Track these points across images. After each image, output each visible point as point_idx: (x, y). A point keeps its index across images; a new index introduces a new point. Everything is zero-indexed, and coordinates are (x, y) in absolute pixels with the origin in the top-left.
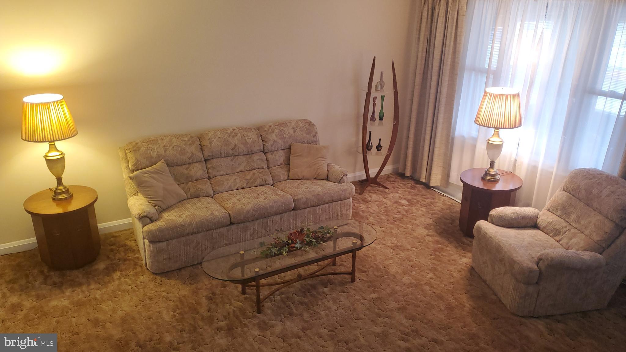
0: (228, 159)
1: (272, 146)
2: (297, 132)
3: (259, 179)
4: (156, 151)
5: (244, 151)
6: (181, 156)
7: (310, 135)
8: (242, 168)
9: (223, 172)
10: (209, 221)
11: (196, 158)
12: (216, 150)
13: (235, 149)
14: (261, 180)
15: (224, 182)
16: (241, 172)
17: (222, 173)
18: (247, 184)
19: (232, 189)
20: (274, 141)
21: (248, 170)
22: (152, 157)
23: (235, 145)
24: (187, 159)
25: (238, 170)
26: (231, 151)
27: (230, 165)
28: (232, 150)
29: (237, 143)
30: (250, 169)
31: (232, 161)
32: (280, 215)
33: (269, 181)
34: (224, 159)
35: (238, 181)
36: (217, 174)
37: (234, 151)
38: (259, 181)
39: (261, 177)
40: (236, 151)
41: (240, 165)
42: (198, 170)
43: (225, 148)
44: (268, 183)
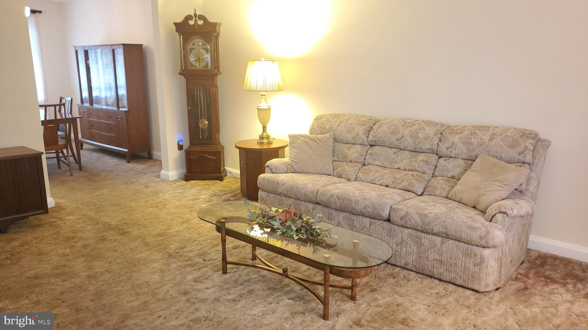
0: (391, 150)
1: (448, 149)
2: (494, 141)
3: (406, 181)
4: (331, 123)
5: (410, 145)
6: (347, 134)
7: (514, 150)
8: (401, 165)
9: (379, 163)
10: (298, 189)
11: (359, 139)
12: (380, 136)
13: (401, 140)
14: (408, 183)
15: (372, 172)
16: (399, 169)
17: (377, 163)
18: (393, 183)
19: (375, 182)
20: (454, 143)
21: (407, 169)
22: (324, 128)
23: (403, 136)
24: (351, 138)
25: (396, 167)
26: (395, 142)
27: (390, 158)
28: (396, 140)
29: (405, 135)
30: (409, 168)
31: (394, 153)
32: (372, 220)
33: (416, 188)
34: (388, 149)
35: (386, 176)
36: (372, 163)
37: (399, 142)
38: (404, 184)
39: (410, 180)
40: (400, 143)
41: (401, 160)
42: (354, 152)
43: (390, 136)
44: (414, 189)
